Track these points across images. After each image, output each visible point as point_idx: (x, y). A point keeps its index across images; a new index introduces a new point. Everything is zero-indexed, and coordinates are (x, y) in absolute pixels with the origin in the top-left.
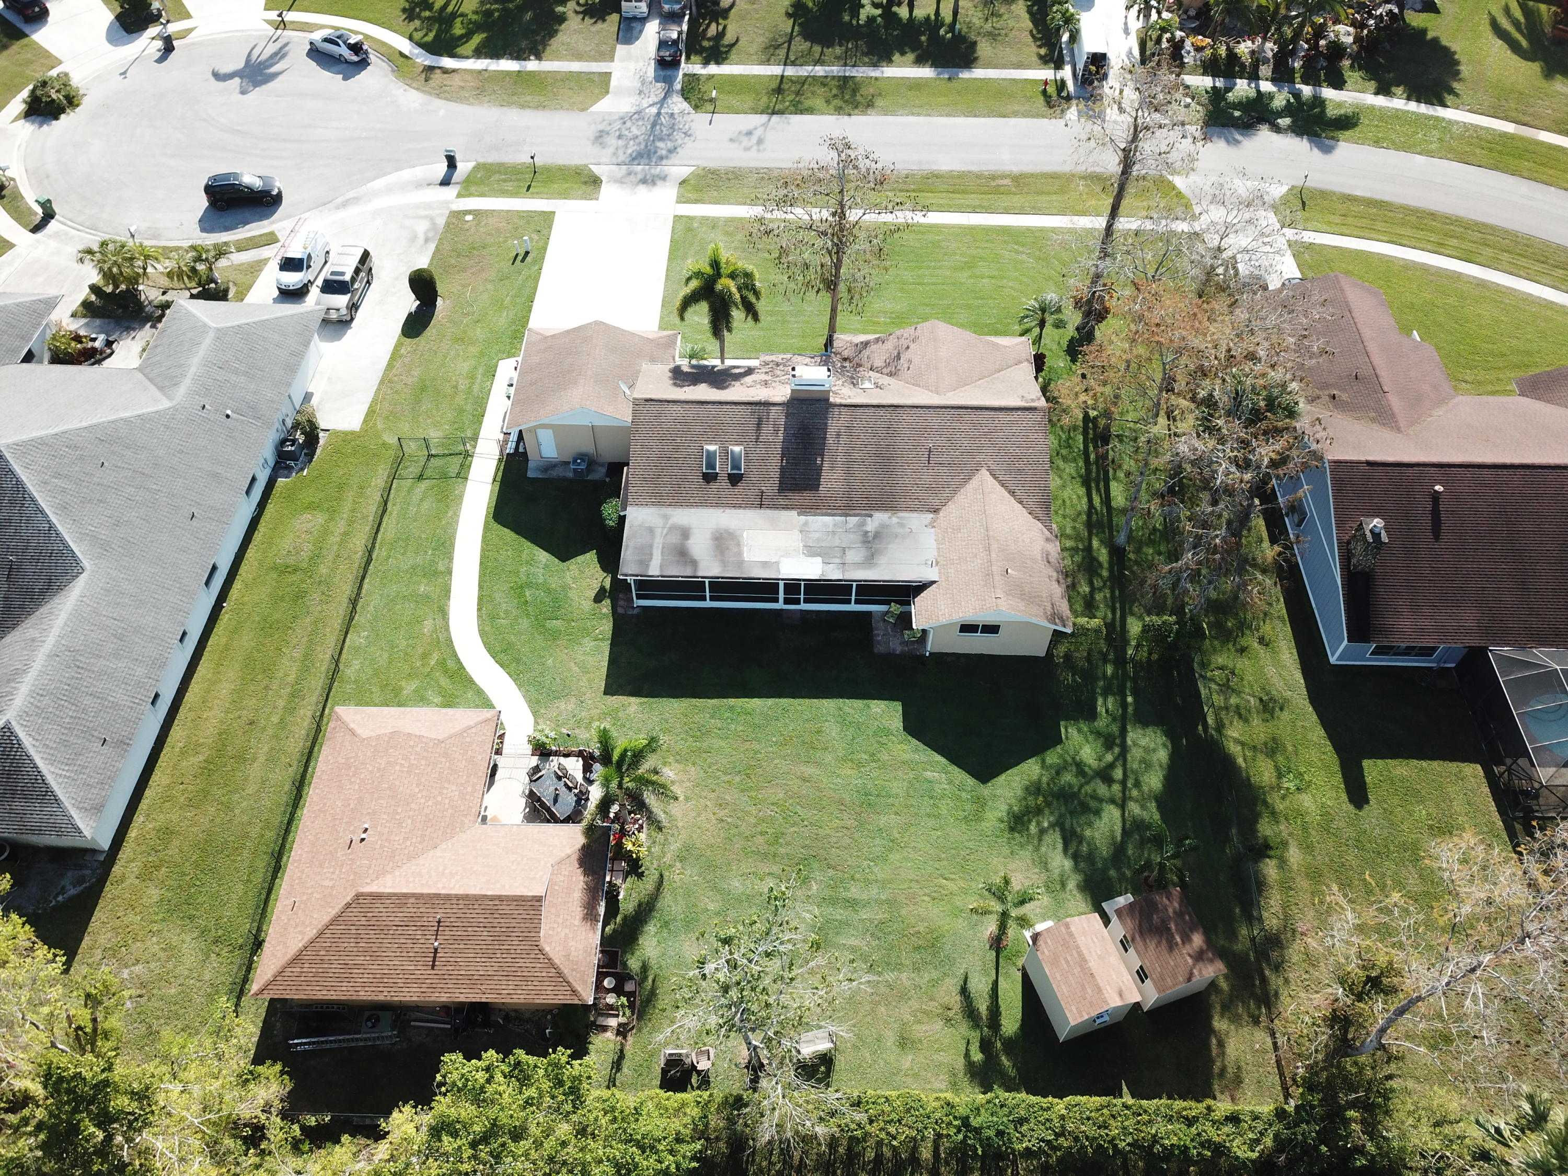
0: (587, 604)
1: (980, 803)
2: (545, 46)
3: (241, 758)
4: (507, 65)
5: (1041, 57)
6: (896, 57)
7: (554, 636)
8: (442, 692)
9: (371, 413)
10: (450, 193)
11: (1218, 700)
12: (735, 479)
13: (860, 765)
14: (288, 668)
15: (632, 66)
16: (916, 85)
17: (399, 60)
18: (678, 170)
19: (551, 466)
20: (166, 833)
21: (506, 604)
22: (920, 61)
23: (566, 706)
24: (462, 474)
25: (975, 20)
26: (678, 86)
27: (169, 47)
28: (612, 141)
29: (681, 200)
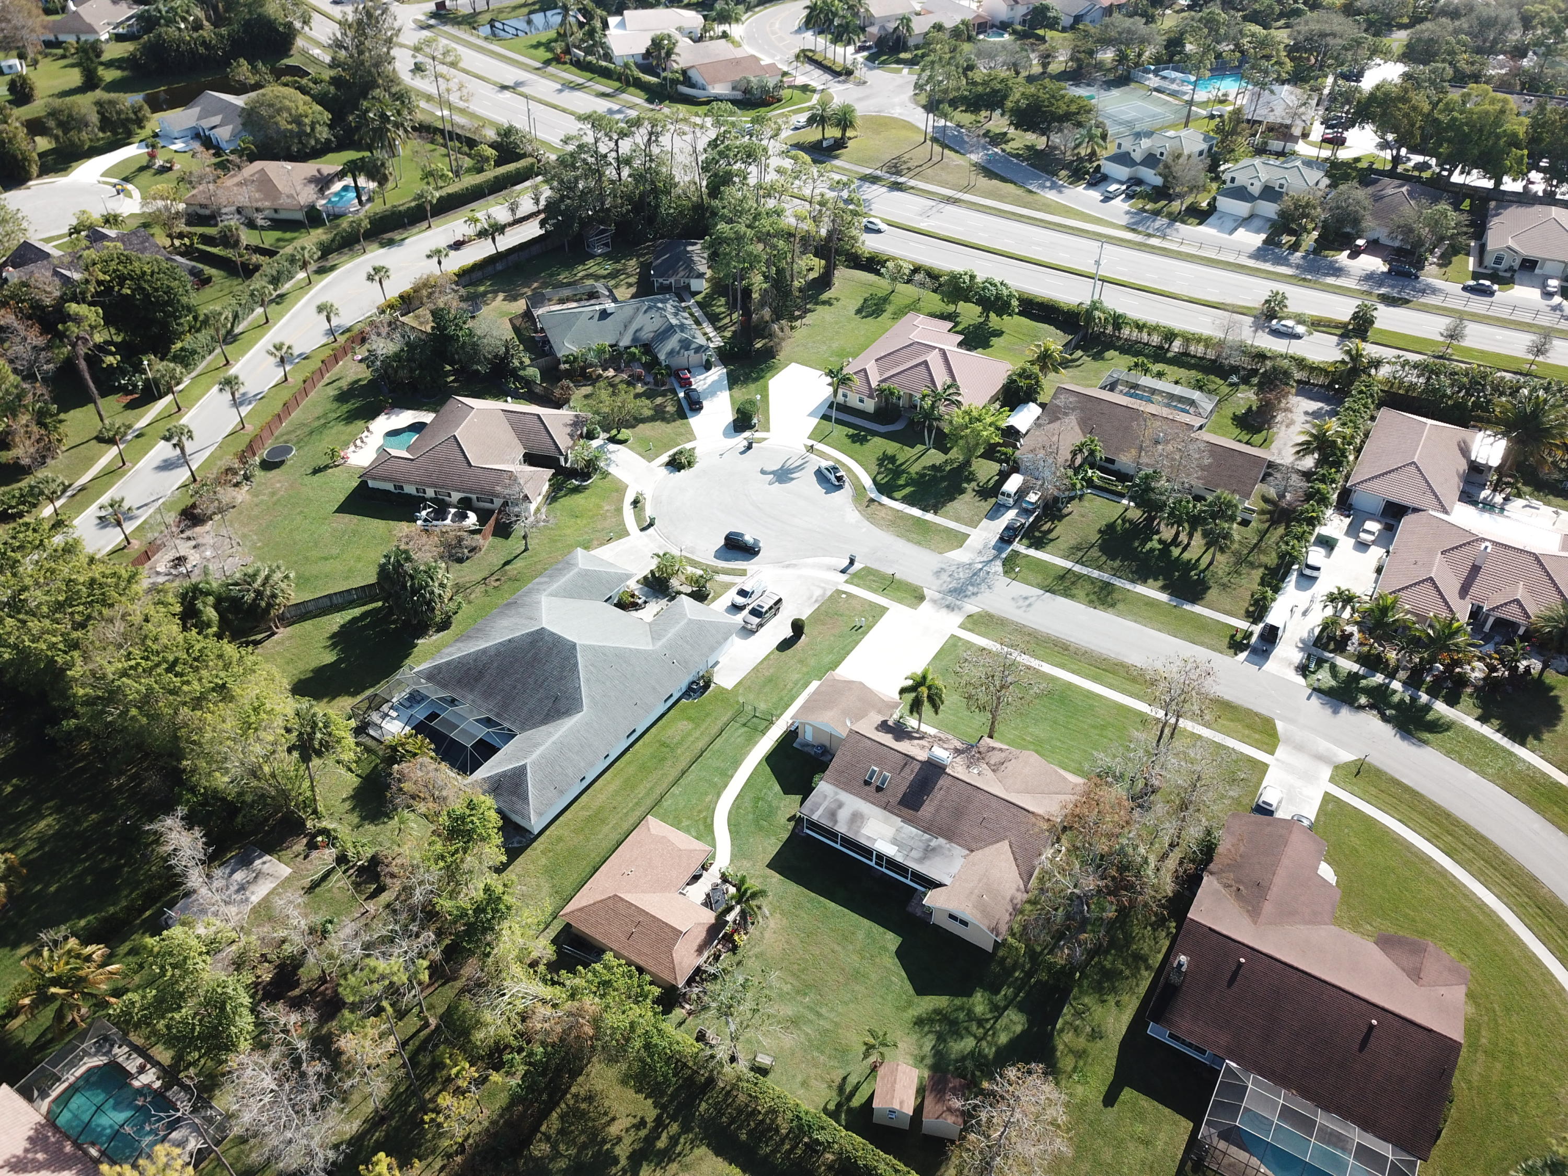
0: (783, 821)
1: (910, 1004)
2: (944, 504)
3: (603, 821)
4: (916, 512)
5: (1247, 611)
6: (1150, 581)
7: (761, 828)
8: (698, 831)
9: (740, 683)
10: (844, 577)
11: (1068, 1018)
12: (879, 789)
13: (863, 958)
14: (641, 791)
15: (985, 534)
16: (1151, 603)
17: (859, 489)
18: (971, 607)
19: (807, 745)
20: (560, 839)
21: (748, 804)
22: (1163, 589)
23: (746, 864)
24: (764, 732)
25: (1220, 573)
26: (1004, 555)
27: (749, 447)
28: (945, 577)
29: (962, 626)
